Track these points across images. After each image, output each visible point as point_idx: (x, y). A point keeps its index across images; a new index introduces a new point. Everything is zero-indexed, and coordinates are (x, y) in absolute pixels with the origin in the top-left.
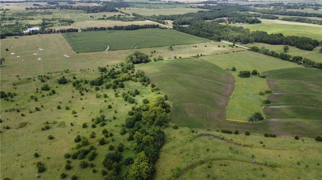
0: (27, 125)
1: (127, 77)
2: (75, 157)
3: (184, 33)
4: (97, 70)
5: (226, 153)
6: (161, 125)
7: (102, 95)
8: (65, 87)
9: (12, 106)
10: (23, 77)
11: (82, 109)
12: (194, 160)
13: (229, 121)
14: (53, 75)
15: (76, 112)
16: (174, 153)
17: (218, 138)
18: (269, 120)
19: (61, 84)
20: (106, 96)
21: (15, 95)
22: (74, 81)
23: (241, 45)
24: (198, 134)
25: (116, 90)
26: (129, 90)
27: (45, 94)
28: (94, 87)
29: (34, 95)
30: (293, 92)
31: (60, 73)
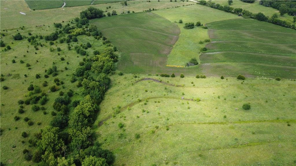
1: (81, 31)
2: (28, 103)
4: (52, 26)
5: (161, 92)
6: (108, 73)
7: (56, 49)
8: (21, 43)
11: (37, 62)
13: (169, 66)
14: (9, 32)
15: (30, 65)
16: (117, 95)
17: (157, 81)
18: (203, 64)
19: (17, 41)
20: (59, 50)
22: (30, 37)
24: (140, 79)
25: (70, 44)
26: (82, 43)
28: (49, 42)
30: (228, 40)
31: (16, 30)
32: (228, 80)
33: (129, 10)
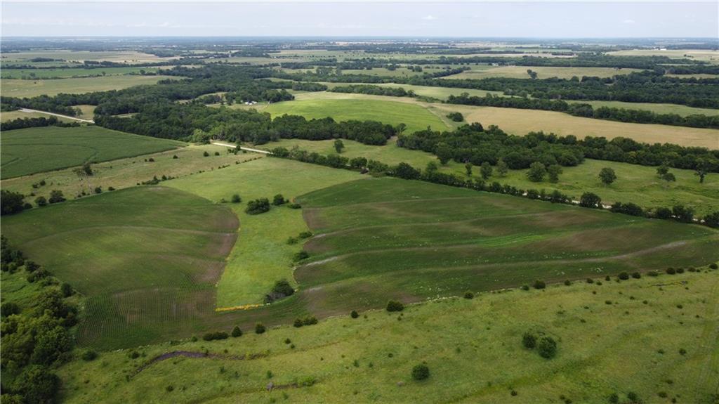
3: (125, 132)
5: (211, 383)
6: (50, 363)
13: (223, 311)
17: (195, 354)
18: (306, 291)
23: (255, 149)
24: (147, 359)
30: (350, 228)
32: (369, 318)
33: (98, 186)
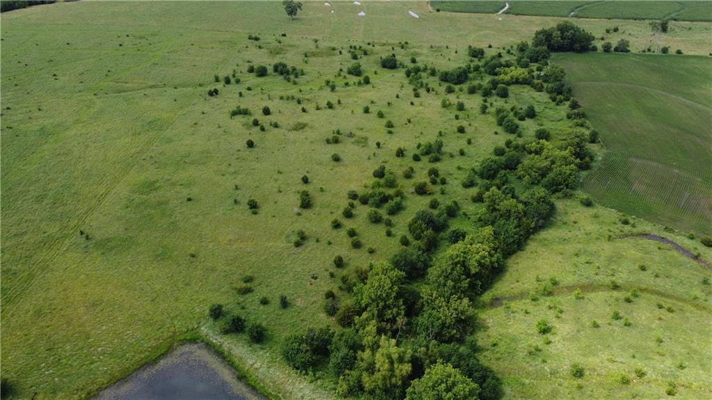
0: (307, 128)
1: (523, 76)
2: (364, 201)
4: (464, 52)
5: (687, 286)
6: (554, 192)
7: (454, 104)
8: (391, 75)
9: (293, 91)
10: (323, 45)
11: (407, 122)
12: (598, 277)
14: (377, 48)
15: (394, 125)
16: (560, 250)
19: (385, 69)
20: (461, 107)
21: (302, 74)
22: (411, 66)
24: (635, 230)
25: (488, 100)
26: (516, 103)
27: (351, 82)
28: (446, 85)
29: (332, 79)
31: (390, 48)
